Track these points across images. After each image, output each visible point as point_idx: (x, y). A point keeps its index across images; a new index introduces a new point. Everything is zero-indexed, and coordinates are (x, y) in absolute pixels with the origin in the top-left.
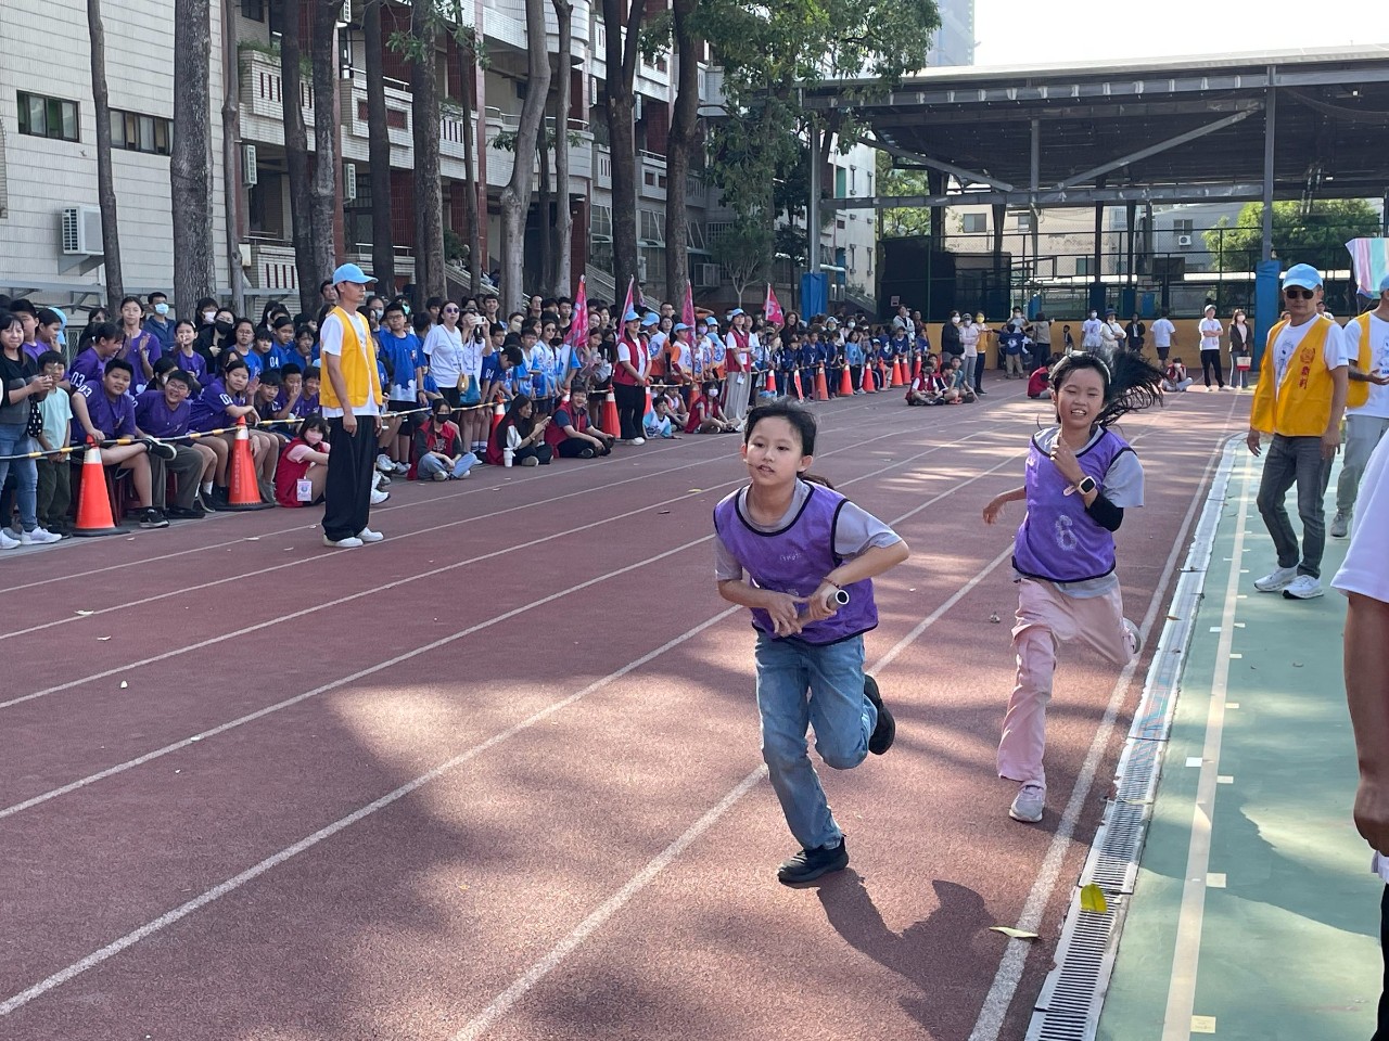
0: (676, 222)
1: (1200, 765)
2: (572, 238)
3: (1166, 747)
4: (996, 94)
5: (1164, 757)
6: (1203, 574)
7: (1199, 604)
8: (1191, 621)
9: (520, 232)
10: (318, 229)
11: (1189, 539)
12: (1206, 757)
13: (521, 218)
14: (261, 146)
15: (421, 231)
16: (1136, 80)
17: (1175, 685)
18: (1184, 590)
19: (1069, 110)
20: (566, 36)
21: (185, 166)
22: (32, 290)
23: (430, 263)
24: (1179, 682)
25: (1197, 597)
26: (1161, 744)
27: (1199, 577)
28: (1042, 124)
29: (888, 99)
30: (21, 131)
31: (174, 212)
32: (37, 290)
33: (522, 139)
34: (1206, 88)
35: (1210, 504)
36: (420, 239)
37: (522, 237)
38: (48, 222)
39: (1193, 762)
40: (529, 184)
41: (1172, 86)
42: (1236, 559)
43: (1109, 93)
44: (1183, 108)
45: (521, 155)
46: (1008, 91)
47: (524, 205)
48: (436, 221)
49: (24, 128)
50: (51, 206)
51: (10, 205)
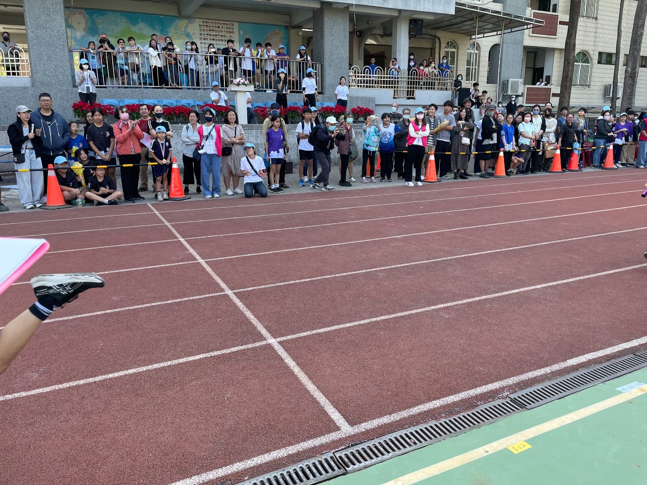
21: (630, 69)
22: (593, 108)
31: (624, 83)
38: (602, 88)
49: (599, 62)
50: (604, 84)
51: (592, 84)
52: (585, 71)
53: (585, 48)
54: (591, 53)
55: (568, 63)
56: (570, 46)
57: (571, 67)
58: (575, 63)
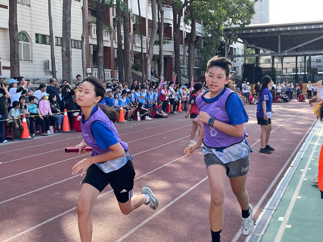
0: (190, 61)
1: (282, 220)
2: (164, 65)
3: (274, 213)
4: (270, 30)
5: (272, 217)
6: (304, 152)
7: (300, 162)
8: (297, 167)
9: (150, 64)
10: (99, 64)
11: (304, 141)
12: (285, 217)
13: (151, 60)
14: (94, 45)
15: (125, 64)
16: (304, 26)
17: (285, 190)
18: (298, 157)
19: (287, 33)
20: (162, 18)
21: (65, 49)
22: (38, 79)
23: (128, 72)
24: (286, 188)
25: (301, 159)
26: (274, 211)
27: (302, 153)
28: (281, 37)
29: (243, 32)
30: (36, 43)
31: (62, 60)
32: (39, 79)
33: (151, 42)
34: (321, 27)
35: (313, 131)
36: (125, 66)
37: (151, 65)
38: (43, 63)
39: (281, 219)
40: (153, 52)
41: (313, 27)
42: (315, 147)
43: (297, 29)
44: (315, 32)
45: (150, 46)
46: (273, 29)
47: (151, 57)
48: (129, 62)
49: (37, 42)
50: (43, 60)
51: (34, 59)
52: (27, 48)
53: (24, 29)
54: (29, 33)
55: (14, 41)
56: (13, 27)
57: (17, 45)
58: (19, 42)
